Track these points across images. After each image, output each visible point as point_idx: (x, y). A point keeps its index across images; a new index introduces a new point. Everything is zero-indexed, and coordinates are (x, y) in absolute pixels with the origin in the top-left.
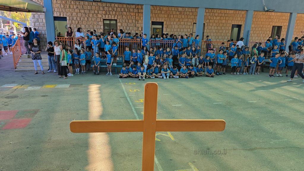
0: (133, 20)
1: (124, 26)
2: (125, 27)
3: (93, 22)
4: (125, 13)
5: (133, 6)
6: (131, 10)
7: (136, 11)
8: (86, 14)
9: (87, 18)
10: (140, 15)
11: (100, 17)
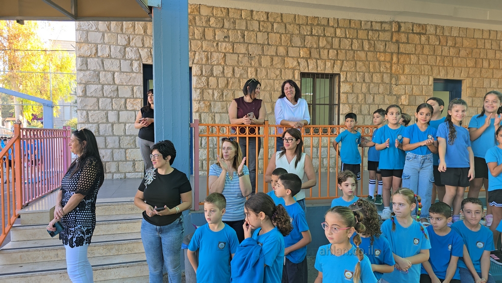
0: (385, 76)
1: (359, 91)
2: (361, 97)
3: (271, 81)
4: (362, 55)
5: (386, 36)
6: (380, 46)
7: (393, 48)
8: (250, 57)
9: (253, 69)
10: (402, 60)
11: (291, 66)
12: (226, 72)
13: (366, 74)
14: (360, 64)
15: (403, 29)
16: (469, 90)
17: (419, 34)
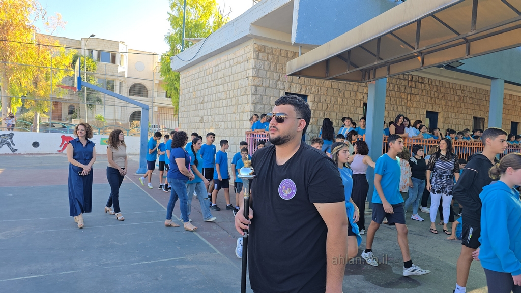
3: (349, 107)
4: (393, 93)
5: (405, 83)
6: (403, 89)
7: (408, 90)
8: (340, 92)
9: (341, 99)
10: (412, 98)
11: (359, 98)
12: (327, 100)
13: (395, 106)
14: (393, 99)
15: (414, 79)
16: (442, 119)
17: (421, 83)
